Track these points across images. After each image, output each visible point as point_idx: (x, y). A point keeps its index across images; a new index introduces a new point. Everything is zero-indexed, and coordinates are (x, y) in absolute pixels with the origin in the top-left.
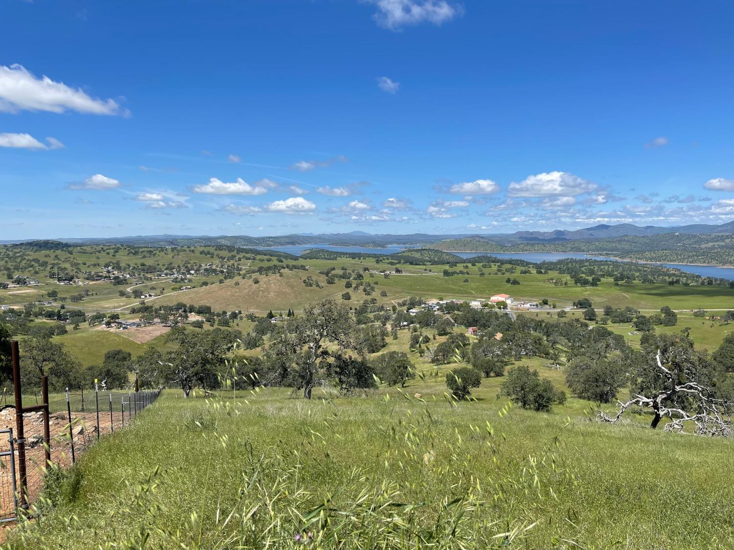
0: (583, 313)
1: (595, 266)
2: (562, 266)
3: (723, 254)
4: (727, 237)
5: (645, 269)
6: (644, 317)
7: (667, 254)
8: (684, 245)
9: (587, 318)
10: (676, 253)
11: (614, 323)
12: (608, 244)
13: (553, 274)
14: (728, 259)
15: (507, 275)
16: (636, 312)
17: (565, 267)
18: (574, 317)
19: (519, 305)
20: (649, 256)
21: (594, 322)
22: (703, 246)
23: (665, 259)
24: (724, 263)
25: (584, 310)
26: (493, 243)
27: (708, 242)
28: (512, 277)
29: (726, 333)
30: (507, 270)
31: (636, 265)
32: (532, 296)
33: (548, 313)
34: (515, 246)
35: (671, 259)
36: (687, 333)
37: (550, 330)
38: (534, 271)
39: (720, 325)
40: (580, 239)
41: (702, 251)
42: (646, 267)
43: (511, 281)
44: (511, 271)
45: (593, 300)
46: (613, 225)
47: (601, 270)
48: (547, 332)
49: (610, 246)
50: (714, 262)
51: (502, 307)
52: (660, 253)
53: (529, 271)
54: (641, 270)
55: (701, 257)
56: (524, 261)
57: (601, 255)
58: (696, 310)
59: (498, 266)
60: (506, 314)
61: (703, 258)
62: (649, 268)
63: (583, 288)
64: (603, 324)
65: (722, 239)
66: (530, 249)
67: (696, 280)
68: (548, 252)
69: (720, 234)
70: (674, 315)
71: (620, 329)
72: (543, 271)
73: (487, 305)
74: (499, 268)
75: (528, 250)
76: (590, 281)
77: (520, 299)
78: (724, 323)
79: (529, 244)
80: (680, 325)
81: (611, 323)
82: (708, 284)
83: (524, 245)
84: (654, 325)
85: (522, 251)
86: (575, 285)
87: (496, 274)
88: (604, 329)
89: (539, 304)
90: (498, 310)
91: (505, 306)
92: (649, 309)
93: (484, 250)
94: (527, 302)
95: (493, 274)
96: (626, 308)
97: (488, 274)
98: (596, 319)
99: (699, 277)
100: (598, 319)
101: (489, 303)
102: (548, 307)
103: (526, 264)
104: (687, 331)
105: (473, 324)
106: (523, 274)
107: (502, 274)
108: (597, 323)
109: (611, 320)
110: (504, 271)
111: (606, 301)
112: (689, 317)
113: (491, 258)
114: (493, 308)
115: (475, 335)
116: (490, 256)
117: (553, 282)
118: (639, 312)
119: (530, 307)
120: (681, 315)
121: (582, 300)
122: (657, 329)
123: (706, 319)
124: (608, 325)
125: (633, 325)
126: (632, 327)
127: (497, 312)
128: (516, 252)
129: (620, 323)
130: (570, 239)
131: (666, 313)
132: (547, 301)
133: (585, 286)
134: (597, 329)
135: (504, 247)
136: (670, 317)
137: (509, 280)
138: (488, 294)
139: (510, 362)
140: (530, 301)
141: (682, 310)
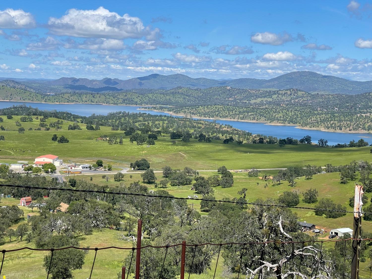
0: (142, 175)
1: (149, 122)
2: (114, 120)
3: (271, 111)
4: (274, 93)
5: (200, 125)
6: (203, 179)
7: (220, 110)
8: (235, 99)
9: (146, 181)
10: (228, 109)
11: (174, 185)
12: (162, 97)
13: (106, 130)
14: (275, 116)
15: (53, 131)
16: (195, 173)
17: (117, 122)
18: (132, 181)
19: (70, 168)
20: (203, 111)
21: (153, 186)
22: (253, 102)
23: (218, 114)
24: (272, 120)
25: (144, 172)
26: (32, 90)
27: (257, 97)
28: (60, 133)
29: (279, 193)
30: (53, 125)
31: (190, 120)
32: (86, 157)
33: (104, 177)
34: (58, 96)
35: (224, 114)
36: (243, 195)
38: (83, 127)
39: (273, 185)
40: (133, 89)
41: (252, 107)
42: (201, 124)
43: (58, 139)
44: (57, 126)
45: (150, 161)
46: (166, 75)
47: (156, 126)
49: (164, 98)
50: (263, 118)
51: (50, 170)
52: (214, 108)
53: (78, 126)
54: (195, 127)
55: (251, 113)
56: (71, 114)
57: (155, 108)
58: (250, 170)
59: (41, 120)
60: (55, 179)
61: (253, 115)
62: (203, 124)
63: (140, 146)
64: (163, 187)
65: (270, 94)
66: (77, 100)
67: (247, 138)
68: (98, 104)
69: (268, 90)
70: (230, 176)
71: (179, 192)
72: (94, 126)
73: (31, 169)
74: (42, 123)
75: (75, 101)
76: (146, 139)
77: (70, 161)
78: (277, 183)
79: (75, 93)
80: (236, 186)
81: (170, 185)
82: (259, 142)
83: (69, 95)
84: (212, 187)
85: (68, 102)
86: (131, 143)
87: (38, 130)
88: (165, 193)
89: (93, 166)
90: (44, 174)
91: (53, 169)
92: (207, 170)
93: (20, 99)
94: (79, 163)
95: (36, 130)
96: (185, 169)
97: (29, 130)
98: (156, 182)
99: (249, 134)
100: (157, 182)
101: (33, 166)
102: (102, 169)
103: (74, 118)
104: (244, 193)
105: (25, 193)
106: (72, 129)
107: (45, 130)
108: (157, 187)
109: (170, 183)
110: (49, 126)
111: (164, 162)
112: (244, 177)
113: (31, 110)
114: (38, 172)
115: (30, 207)
116: (29, 107)
117: (107, 140)
118: (198, 173)
119: (83, 170)
120: (236, 175)
121: (140, 161)
122: (216, 191)
123: (260, 179)
124: (167, 188)
125: (193, 187)
126: (192, 189)
127: (44, 177)
128: (61, 103)
129: (180, 186)
130: (121, 90)
131: (223, 174)
132: (101, 162)
133: (141, 145)
134: (159, 193)
135: (46, 96)
136: (227, 178)
137: (56, 137)
138: (31, 155)
139: (81, 237)
140: (82, 163)
141: (238, 170)
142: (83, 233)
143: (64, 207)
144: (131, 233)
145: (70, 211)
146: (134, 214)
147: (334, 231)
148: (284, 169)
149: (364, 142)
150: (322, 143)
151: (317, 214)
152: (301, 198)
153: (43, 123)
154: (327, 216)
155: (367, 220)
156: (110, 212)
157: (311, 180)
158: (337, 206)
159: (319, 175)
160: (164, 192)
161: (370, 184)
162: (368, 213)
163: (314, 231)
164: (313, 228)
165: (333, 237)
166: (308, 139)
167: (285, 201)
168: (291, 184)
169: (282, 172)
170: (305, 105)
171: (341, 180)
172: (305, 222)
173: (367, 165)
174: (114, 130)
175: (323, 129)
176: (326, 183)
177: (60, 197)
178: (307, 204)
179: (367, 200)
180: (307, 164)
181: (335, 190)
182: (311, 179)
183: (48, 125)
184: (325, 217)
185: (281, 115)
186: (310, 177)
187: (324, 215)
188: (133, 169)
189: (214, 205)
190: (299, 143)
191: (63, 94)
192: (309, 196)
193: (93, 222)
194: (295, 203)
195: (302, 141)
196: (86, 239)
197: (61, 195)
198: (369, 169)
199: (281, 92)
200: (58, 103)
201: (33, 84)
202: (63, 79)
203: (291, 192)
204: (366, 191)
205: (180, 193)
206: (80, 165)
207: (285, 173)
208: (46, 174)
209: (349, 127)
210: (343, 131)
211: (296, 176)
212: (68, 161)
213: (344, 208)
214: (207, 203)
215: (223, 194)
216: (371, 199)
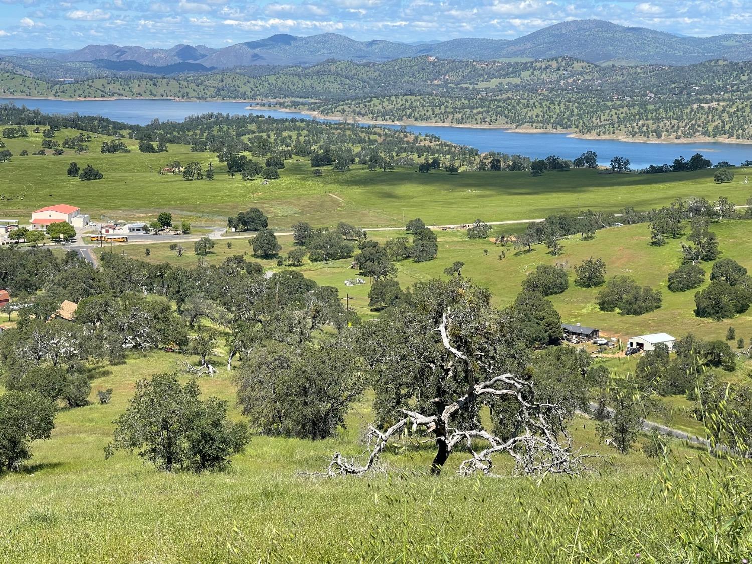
0: (251, 242)
1: (270, 133)
2: (198, 132)
3: (518, 104)
4: (525, 67)
5: (373, 137)
6: (375, 245)
7: (414, 104)
8: (446, 82)
9: (259, 252)
10: (430, 102)
11: (316, 260)
12: (295, 81)
13: (178, 151)
14: (527, 114)
15: (70, 156)
16: (358, 233)
17: (205, 135)
18: (232, 253)
19: (104, 231)
21: (273, 263)
22: (481, 86)
23: (410, 114)
24: (520, 123)
25: (254, 235)
26: (28, 73)
27: (490, 76)
28: (83, 160)
29: (527, 270)
30: (69, 144)
31: (354, 128)
32: (136, 208)
33: (173, 247)
34: (83, 83)
35: (422, 114)
36: (456, 275)
37: (186, 285)
38: (134, 146)
39: (517, 254)
40: (236, 67)
41: (479, 96)
42: (375, 134)
43: (81, 172)
44: (78, 145)
45: (269, 212)
46: (304, 36)
47: (283, 141)
48: (178, 292)
49: (299, 84)
50: (502, 120)
51: (62, 236)
52: (401, 100)
53: (122, 145)
54: (364, 141)
55: (478, 110)
56: (108, 121)
57: (282, 105)
58: (472, 225)
59: (46, 134)
60: (74, 254)
61: (481, 113)
62: (379, 135)
63: (249, 184)
64: (294, 265)
65: (515, 70)
66: (122, 92)
67: (470, 160)
68: (165, 99)
69: (513, 60)
70: (431, 237)
71: (328, 273)
72: (155, 145)
73: (23, 234)
74: (47, 139)
75: (117, 93)
76: (262, 167)
77: (104, 216)
78: (523, 250)
79: (117, 78)
80: (443, 258)
81: (309, 261)
82: (492, 168)
83: (104, 81)
84: (394, 260)
85: (102, 96)
86: (231, 177)
87: (39, 154)
88: (296, 276)
89: (151, 226)
90: (52, 244)
91: (68, 234)
92: (384, 227)
93: (4, 92)
94: (122, 221)
95: (34, 154)
96: (339, 226)
97: (20, 155)
98: (279, 255)
99: (474, 153)
100: (283, 254)
101: (27, 228)
102: (171, 231)
103: (114, 128)
104: (456, 270)
106: (109, 152)
107: (55, 154)
108: (281, 265)
109: (308, 256)
110: (61, 145)
111: (298, 213)
112: (460, 240)
113: (25, 113)
114: (38, 240)
115: (5, 311)
116: (20, 108)
117: (180, 171)
118: (365, 235)
119: (131, 233)
120: (444, 236)
121: (247, 213)
122: (400, 269)
123: (491, 243)
124: (303, 267)
125: (354, 262)
126: (352, 267)
127: (48, 250)
128: (87, 99)
129: (328, 260)
130: (212, 68)
131: (416, 234)
132: (169, 217)
133: (251, 180)
134: (283, 277)
135: (57, 84)
136: (424, 242)
137: (76, 169)
138: (24, 205)
139: (101, 370)
140: (129, 220)
141: (446, 226)
142: (106, 362)
143: (70, 309)
144: (207, 358)
145: (82, 318)
146: (223, 321)
147: (635, 341)
148: (539, 220)
149: (702, 159)
150: (619, 165)
151: (602, 309)
152: (572, 278)
153: (50, 139)
154: (623, 312)
155: (703, 316)
156: (166, 318)
157: (593, 240)
158: (642, 290)
159: (609, 231)
160: (294, 274)
161: (709, 244)
162: (705, 303)
163: (595, 343)
164: (594, 336)
165: (633, 352)
166: (590, 159)
167: (539, 285)
168: (552, 249)
169: (536, 227)
170: (588, 89)
171: (652, 238)
172: (578, 324)
173: (705, 206)
174: (196, 151)
175: (623, 138)
176: (622, 245)
178: (584, 289)
179: (704, 277)
180: (585, 210)
181: (641, 259)
182: (592, 238)
183: (61, 143)
184: (619, 314)
185: (538, 111)
186: (589, 235)
187: (617, 310)
188: (233, 229)
189: (396, 298)
190: (572, 166)
191: (92, 79)
192: (586, 274)
193: (128, 338)
194: (560, 288)
195: (578, 163)
196: (111, 373)
198: (710, 215)
199: (538, 65)
200: (82, 99)
201: (30, 61)
202: (91, 47)
203: (551, 266)
204: (702, 259)
205: (330, 276)
206: (125, 224)
207: (540, 228)
208: (54, 244)
209: (676, 132)
210: (663, 140)
211: (563, 232)
212: (102, 217)
213: (657, 294)
214: (382, 294)
215: (417, 275)
216: (712, 273)
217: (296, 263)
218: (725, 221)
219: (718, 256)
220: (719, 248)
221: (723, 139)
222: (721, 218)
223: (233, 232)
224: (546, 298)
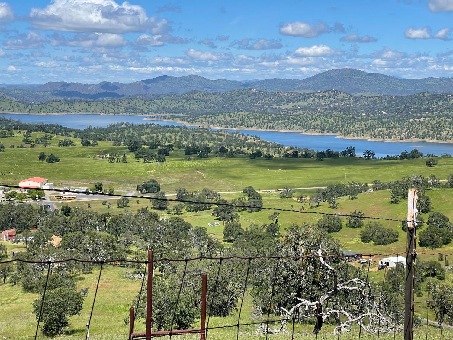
0: (151, 200)
1: (158, 134)
2: (115, 133)
3: (306, 118)
4: (310, 96)
5: (220, 137)
6: (226, 202)
7: (244, 117)
8: (263, 105)
9: (156, 206)
10: (254, 116)
11: (190, 211)
12: (173, 103)
13: (106, 145)
14: (311, 123)
15: (40, 148)
16: (215, 195)
17: (119, 135)
18: (140, 206)
19: (62, 193)
20: (223, 119)
21: (164, 212)
22: (284, 107)
23: (242, 123)
24: (307, 129)
25: (153, 195)
26: (12, 98)
27: (289, 101)
28: (48, 150)
29: (318, 217)
30: (39, 141)
31: (209, 131)
32: (82, 179)
33: (104, 203)
34: (45, 104)
35: (249, 123)
36: (275, 220)
38: (78, 142)
39: (311, 208)
40: (137, 95)
41: (283, 113)
42: (221, 135)
43: (47, 158)
44: (45, 141)
45: (161, 182)
46: (178, 77)
48: (116, 230)
49: (175, 105)
50: (297, 127)
51: (37, 196)
52: (236, 115)
53: (71, 141)
54: (214, 139)
55: (282, 121)
56: (61, 127)
57: (165, 117)
58: (282, 190)
59: (25, 135)
61: (284, 123)
62: (224, 136)
63: (147, 165)
64: (177, 214)
65: (304, 97)
66: (69, 109)
67: (279, 151)
68: (95, 114)
69: (302, 92)
70: (259, 197)
72: (91, 141)
73: (13, 195)
74: (26, 138)
75: (66, 111)
76: (156, 155)
77: (62, 184)
78: (315, 205)
79: (66, 101)
81: (186, 211)
82: (293, 155)
83: (59, 103)
84: (237, 211)
85: (58, 112)
86: (137, 160)
87: (21, 147)
88: (180, 220)
89: (90, 190)
90: (31, 201)
91: (41, 195)
92: (230, 191)
94: (73, 187)
95: (18, 147)
96: (203, 190)
97: (10, 147)
98: (168, 208)
99: (281, 147)
100: (170, 207)
101: (16, 191)
103: (65, 131)
104: (275, 217)
105: (7, 225)
106: (63, 146)
107: (31, 147)
108: (169, 214)
109: (186, 208)
110: (34, 142)
111: (178, 183)
112: (275, 199)
113: (11, 122)
114: (23, 199)
115: (14, 242)
116: (9, 119)
117: (106, 157)
118: (219, 196)
119: (78, 195)
120: (266, 197)
121: (148, 182)
122: (241, 216)
123: (294, 201)
124: (182, 215)
125: (213, 212)
126: (212, 215)
127: (30, 205)
128: (49, 114)
129: (197, 211)
130: (123, 96)
131: (249, 195)
132: (101, 185)
133: (149, 163)
134: (172, 221)
135: (30, 105)
136: (255, 200)
137: (44, 156)
138: (13, 178)
139: (78, 277)
140: (77, 186)
141: (268, 191)
142: (81, 272)
143: (56, 240)
144: (139, 270)
145: (64, 246)
146: (143, 247)
147: (384, 260)
148: (324, 188)
149: (418, 152)
150: (369, 155)
151: (363, 241)
152: (345, 222)
153: (27, 138)
154: (376, 243)
155: (424, 246)
156: (113, 246)
157: (356, 200)
158: (387, 230)
159: (365, 194)
160: (178, 219)
161: (426, 203)
162: (425, 238)
163: (360, 262)
164: (359, 258)
165: (383, 267)
166: (351, 151)
167: (325, 226)
168: (332, 205)
169: (321, 191)
170: (347, 109)
171: (391, 199)
172: (350, 250)
173: (422, 180)
174: (115, 145)
175: (369, 139)
176: (374, 203)
177: (50, 229)
178: (352, 229)
180: (351, 181)
181: (385, 211)
182: (355, 198)
183: (34, 140)
184: (373, 244)
185: (318, 122)
186: (354, 196)
187: (372, 242)
188: (140, 192)
189: (240, 234)
190: (340, 155)
191: (51, 102)
192: (353, 220)
193: (93, 258)
194: (337, 228)
195: (344, 153)
196: (85, 279)
197: (52, 226)
198: (425, 185)
199: (317, 95)
200: (45, 114)
201: (14, 91)
202: (50, 83)
204: (422, 212)
205: (199, 220)
206: (74, 189)
207: (325, 193)
208: (32, 201)
209: (400, 135)
210: (393, 140)
211: (338, 195)
212: (60, 185)
213: (396, 233)
214: (231, 231)
215: (251, 220)
216: (428, 221)
217: (178, 213)
218: (435, 189)
219: (431, 210)
220: (432, 206)
221: (428, 140)
222: (432, 187)
223: (140, 194)
224: (329, 234)
